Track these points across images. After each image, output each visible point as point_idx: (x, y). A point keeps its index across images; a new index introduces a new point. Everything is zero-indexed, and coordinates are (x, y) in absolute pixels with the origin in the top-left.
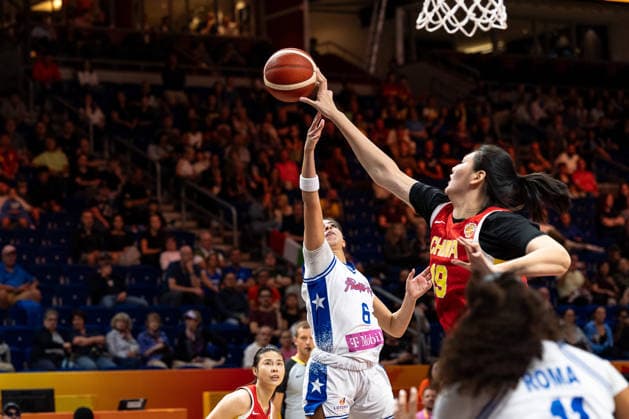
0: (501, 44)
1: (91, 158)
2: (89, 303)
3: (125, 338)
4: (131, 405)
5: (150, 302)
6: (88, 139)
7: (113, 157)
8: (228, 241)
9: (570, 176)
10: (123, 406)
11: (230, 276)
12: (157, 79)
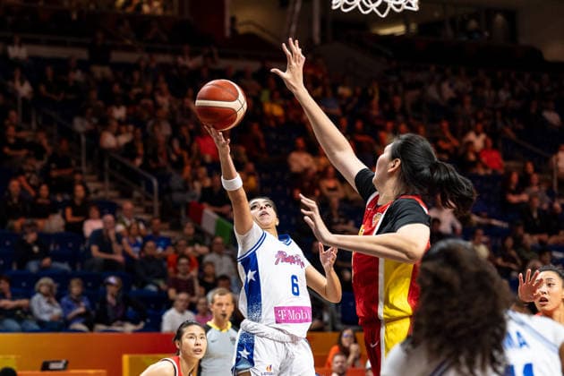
0: (413, 27)
1: (19, 129)
2: (15, 268)
3: (49, 302)
4: (53, 366)
5: (74, 268)
6: (16, 110)
7: (40, 128)
8: (149, 211)
9: (477, 154)
10: (45, 367)
11: (150, 244)
12: (83, 54)
